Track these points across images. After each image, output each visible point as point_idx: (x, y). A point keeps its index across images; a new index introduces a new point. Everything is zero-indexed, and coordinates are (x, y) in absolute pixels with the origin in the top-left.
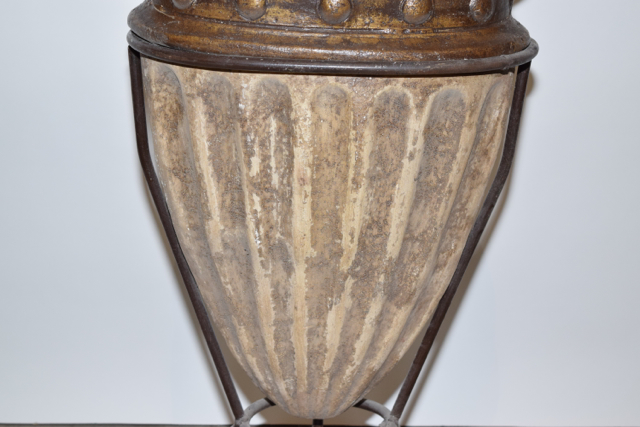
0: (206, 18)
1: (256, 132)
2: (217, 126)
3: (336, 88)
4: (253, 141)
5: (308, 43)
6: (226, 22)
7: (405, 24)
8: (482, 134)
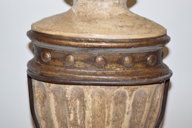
0: (54, 65)
1: (72, 105)
2: (58, 103)
3: (100, 90)
4: (71, 108)
5: (90, 74)
6: (61, 66)
7: (124, 67)
8: (153, 104)
